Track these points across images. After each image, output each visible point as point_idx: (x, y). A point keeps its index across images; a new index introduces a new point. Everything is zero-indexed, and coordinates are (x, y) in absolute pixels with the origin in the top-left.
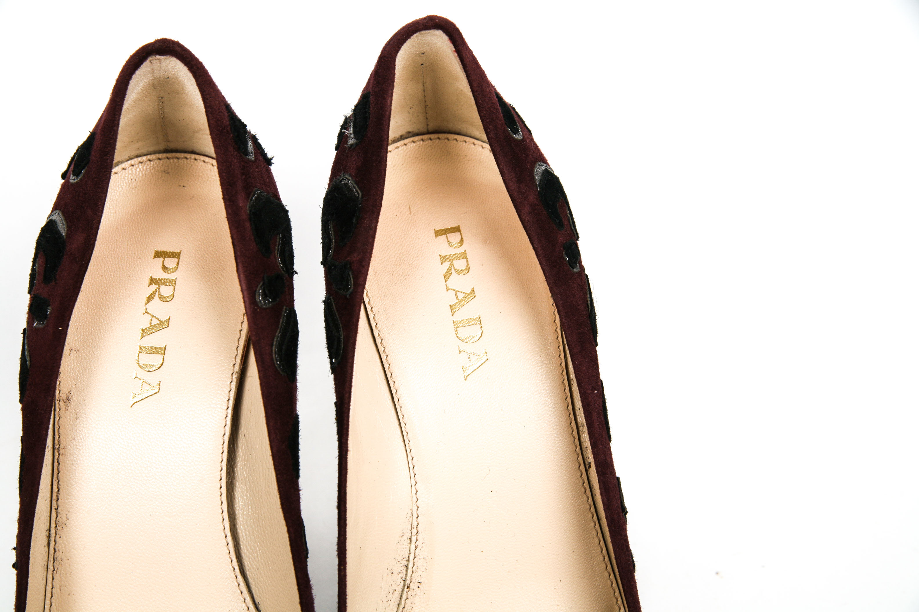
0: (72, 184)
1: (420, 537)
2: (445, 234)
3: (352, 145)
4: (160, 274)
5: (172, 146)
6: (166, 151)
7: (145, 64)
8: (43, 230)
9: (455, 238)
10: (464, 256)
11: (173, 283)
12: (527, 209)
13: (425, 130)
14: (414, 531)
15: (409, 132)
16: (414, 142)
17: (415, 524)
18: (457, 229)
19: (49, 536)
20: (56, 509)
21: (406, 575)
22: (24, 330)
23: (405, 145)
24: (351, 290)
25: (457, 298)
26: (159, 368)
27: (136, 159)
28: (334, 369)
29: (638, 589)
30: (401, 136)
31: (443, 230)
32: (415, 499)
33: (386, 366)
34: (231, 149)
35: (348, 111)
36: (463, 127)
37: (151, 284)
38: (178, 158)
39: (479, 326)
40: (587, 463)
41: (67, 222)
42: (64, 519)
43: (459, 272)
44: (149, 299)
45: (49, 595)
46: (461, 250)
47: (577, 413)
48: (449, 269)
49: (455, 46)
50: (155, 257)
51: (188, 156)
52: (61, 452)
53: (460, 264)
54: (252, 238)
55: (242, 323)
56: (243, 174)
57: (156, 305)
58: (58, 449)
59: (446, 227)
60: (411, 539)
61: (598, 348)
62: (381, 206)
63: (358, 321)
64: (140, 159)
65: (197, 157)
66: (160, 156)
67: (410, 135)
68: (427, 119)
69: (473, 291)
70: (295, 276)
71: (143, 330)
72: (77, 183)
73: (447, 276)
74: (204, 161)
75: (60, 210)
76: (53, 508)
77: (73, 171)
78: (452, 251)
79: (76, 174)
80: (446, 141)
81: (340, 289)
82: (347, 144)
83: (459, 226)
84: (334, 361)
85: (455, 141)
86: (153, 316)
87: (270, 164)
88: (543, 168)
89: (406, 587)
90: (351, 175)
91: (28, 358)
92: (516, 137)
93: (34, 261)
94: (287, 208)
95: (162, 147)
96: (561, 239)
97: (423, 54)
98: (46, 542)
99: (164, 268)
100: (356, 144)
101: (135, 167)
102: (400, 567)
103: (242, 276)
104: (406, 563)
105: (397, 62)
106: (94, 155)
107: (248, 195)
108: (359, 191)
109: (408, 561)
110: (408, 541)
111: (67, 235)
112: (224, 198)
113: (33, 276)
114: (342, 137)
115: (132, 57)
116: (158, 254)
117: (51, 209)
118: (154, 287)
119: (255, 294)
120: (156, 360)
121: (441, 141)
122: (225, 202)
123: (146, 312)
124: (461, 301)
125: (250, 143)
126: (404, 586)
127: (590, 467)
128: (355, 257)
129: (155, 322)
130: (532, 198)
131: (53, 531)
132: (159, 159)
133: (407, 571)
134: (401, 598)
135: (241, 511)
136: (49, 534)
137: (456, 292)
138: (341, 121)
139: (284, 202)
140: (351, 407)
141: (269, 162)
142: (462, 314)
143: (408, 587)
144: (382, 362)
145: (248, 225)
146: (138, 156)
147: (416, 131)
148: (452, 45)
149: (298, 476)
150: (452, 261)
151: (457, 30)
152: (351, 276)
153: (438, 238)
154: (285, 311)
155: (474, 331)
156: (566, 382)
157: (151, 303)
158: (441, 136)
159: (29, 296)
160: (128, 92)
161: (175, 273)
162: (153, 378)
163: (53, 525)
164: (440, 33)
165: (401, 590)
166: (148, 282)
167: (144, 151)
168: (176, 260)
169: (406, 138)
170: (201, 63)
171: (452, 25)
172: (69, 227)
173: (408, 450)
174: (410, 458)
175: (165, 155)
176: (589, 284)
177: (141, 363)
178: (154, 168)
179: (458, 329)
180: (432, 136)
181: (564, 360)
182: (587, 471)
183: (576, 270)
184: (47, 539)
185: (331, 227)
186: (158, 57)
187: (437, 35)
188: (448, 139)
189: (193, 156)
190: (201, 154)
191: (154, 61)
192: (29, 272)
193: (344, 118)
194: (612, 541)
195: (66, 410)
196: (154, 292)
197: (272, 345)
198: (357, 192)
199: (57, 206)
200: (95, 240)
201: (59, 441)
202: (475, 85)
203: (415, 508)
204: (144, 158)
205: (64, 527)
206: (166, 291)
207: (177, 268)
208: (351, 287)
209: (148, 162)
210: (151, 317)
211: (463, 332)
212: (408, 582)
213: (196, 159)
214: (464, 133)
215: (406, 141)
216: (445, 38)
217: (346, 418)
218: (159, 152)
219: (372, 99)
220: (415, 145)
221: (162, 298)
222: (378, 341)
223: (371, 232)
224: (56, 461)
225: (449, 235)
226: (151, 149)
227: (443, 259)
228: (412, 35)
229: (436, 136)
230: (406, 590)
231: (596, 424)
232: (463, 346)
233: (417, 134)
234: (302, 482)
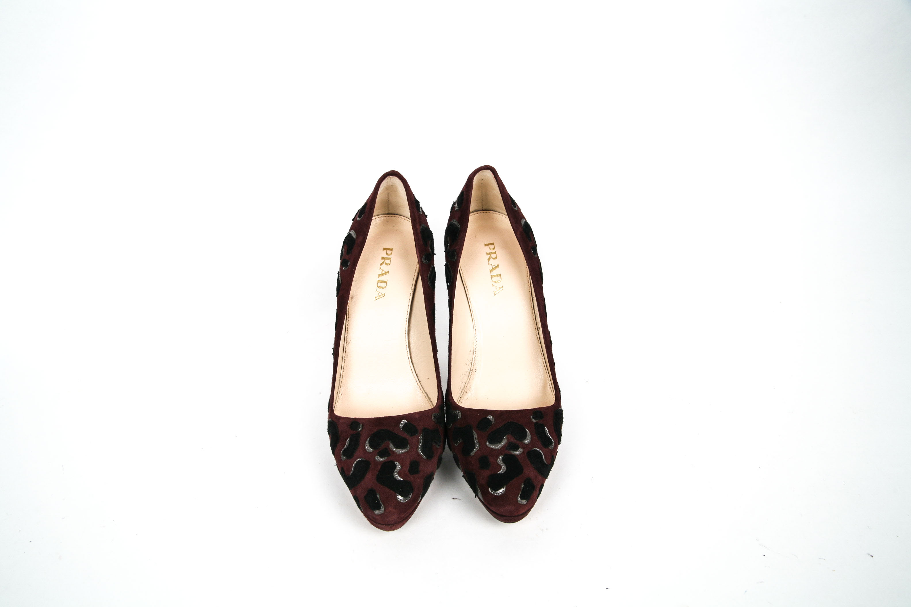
0: (358, 221)
1: (476, 352)
2: (488, 245)
3: (457, 210)
4: (385, 256)
5: (390, 212)
6: (388, 214)
7: (386, 179)
8: (346, 238)
9: (492, 247)
10: (495, 253)
11: (390, 259)
12: (518, 233)
13: (482, 209)
14: (475, 350)
15: (476, 210)
16: (477, 213)
17: (475, 348)
18: (493, 244)
19: (344, 347)
20: (347, 337)
21: (471, 366)
22: (339, 272)
23: (474, 214)
24: (456, 259)
25: (492, 267)
26: (385, 288)
27: (377, 216)
28: (448, 287)
29: (554, 359)
30: (473, 211)
31: (487, 244)
32: (475, 339)
33: (466, 290)
34: (415, 208)
35: (455, 199)
36: (496, 209)
37: (382, 259)
38: (392, 217)
39: (500, 277)
40: (538, 328)
41: (356, 233)
42: (349, 340)
43: (493, 258)
44: (381, 264)
45: (343, 368)
46: (494, 251)
47: (535, 309)
48: (490, 257)
49: (494, 175)
50: (383, 250)
51: (396, 216)
52: (349, 316)
53: (494, 256)
54: (421, 239)
55: (415, 273)
56: (418, 218)
57: (384, 267)
58: (348, 315)
59: (489, 243)
60: (473, 353)
61: (543, 285)
62: (467, 230)
63: (457, 274)
64: (378, 216)
65: (399, 216)
66: (386, 215)
67: (476, 211)
68: (482, 205)
69: (498, 265)
70: (435, 255)
71: (379, 275)
72: (360, 220)
73: (489, 260)
74: (401, 218)
75: (353, 230)
76: (346, 336)
77: (359, 216)
78: (491, 251)
79: (360, 217)
80: (489, 213)
81: (452, 259)
82: (455, 209)
83: (493, 243)
84: (448, 284)
85: (492, 214)
86: (383, 270)
87: (426, 217)
88: (525, 221)
89: (471, 370)
90: (456, 220)
91: (340, 280)
92: (515, 209)
93: (342, 249)
94: (433, 232)
95: (387, 212)
96: (530, 245)
97: (482, 179)
98: (343, 349)
99: (387, 254)
100: (458, 209)
101: (376, 219)
102: (469, 363)
103: (418, 252)
104: (471, 362)
105: (474, 181)
106: (367, 210)
107: (420, 225)
108: (459, 225)
109: (472, 361)
110: (472, 354)
111: (356, 238)
112: (412, 225)
113: (342, 254)
114: (453, 208)
115: (382, 176)
116: (384, 249)
117: (349, 230)
118: (383, 260)
119: (422, 259)
120: (384, 285)
121: (487, 214)
122: (412, 227)
123: (380, 269)
124: (494, 268)
125: (420, 209)
126: (470, 370)
127: (539, 329)
128: (457, 247)
129: (383, 272)
130: (520, 229)
131: (345, 345)
132: (385, 217)
133: (472, 365)
134: (469, 374)
135: (412, 342)
136: (344, 346)
137: (492, 265)
138: (452, 203)
139: (431, 229)
140: (455, 299)
141: (426, 216)
142: (495, 273)
143: (472, 371)
144: (464, 287)
145: (420, 235)
146: (377, 215)
147: (478, 209)
148: (493, 176)
149: (435, 324)
150: (491, 255)
151: (495, 170)
152: (456, 254)
153: (486, 246)
154: (431, 266)
155: (498, 279)
156: (531, 298)
157: (382, 265)
158: (487, 211)
159: (340, 260)
160: (380, 188)
161: (390, 256)
162: (382, 291)
163: (345, 343)
164: (489, 171)
165: (469, 371)
166: (381, 258)
167: (380, 213)
168: (391, 251)
169: (475, 212)
170: (405, 179)
171: (493, 168)
172: (357, 235)
173: (473, 321)
174: (474, 324)
175: (387, 215)
176: (541, 265)
177: (378, 286)
178: (383, 220)
179: (492, 278)
180: (484, 211)
181: (530, 290)
182: (538, 331)
183: (536, 256)
184: (343, 347)
185: (448, 240)
186: (391, 177)
187: (488, 172)
188: (490, 213)
189: (398, 216)
190: (400, 215)
191: (389, 178)
192: (340, 252)
193: (453, 202)
194: (548, 358)
195: (352, 301)
196: (383, 262)
197: (427, 276)
198: (458, 225)
199: (351, 229)
200: (366, 239)
201: (348, 312)
202: (501, 189)
203: (475, 342)
204: (380, 216)
205: (349, 343)
206: (387, 261)
207: (391, 254)
208: (456, 258)
209: (381, 218)
210: (382, 270)
211: (494, 279)
212: (472, 369)
213: (398, 217)
214: (496, 211)
215: (474, 213)
216: (491, 173)
217: (453, 303)
218: (385, 214)
219: (465, 193)
220: (477, 214)
221: (386, 264)
222: (464, 281)
223: (463, 239)
224: (347, 319)
225: (490, 246)
226: (383, 213)
227: (488, 254)
228: (479, 171)
229: (486, 211)
230: (471, 371)
231: (542, 310)
232: (494, 284)
233: (479, 211)
234: (436, 327)
